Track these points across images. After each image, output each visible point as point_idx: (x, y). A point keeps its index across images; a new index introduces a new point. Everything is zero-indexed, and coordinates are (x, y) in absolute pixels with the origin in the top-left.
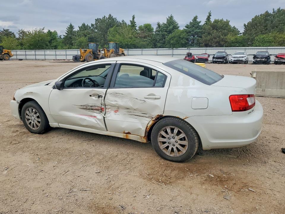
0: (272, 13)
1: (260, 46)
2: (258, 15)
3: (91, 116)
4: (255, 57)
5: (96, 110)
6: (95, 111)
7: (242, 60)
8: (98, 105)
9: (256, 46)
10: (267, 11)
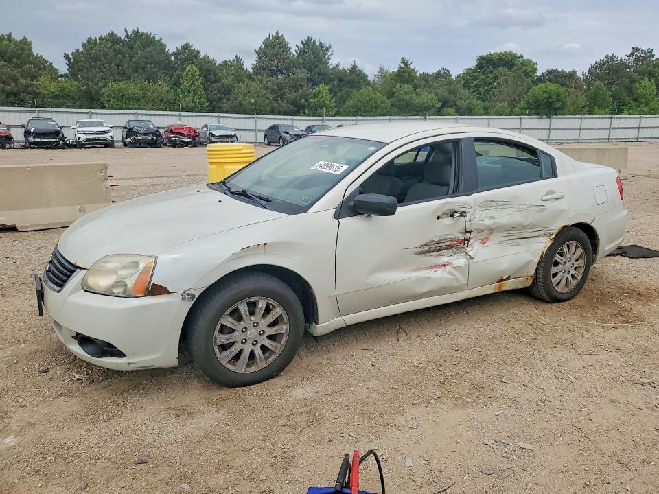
0: (123, 38)
1: (120, 109)
2: (93, 39)
3: (435, 266)
4: (130, 132)
5: (446, 249)
6: (445, 251)
7: (105, 140)
8: (451, 236)
9: (112, 108)
10: (113, 33)
